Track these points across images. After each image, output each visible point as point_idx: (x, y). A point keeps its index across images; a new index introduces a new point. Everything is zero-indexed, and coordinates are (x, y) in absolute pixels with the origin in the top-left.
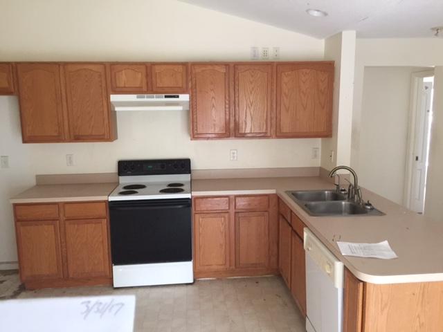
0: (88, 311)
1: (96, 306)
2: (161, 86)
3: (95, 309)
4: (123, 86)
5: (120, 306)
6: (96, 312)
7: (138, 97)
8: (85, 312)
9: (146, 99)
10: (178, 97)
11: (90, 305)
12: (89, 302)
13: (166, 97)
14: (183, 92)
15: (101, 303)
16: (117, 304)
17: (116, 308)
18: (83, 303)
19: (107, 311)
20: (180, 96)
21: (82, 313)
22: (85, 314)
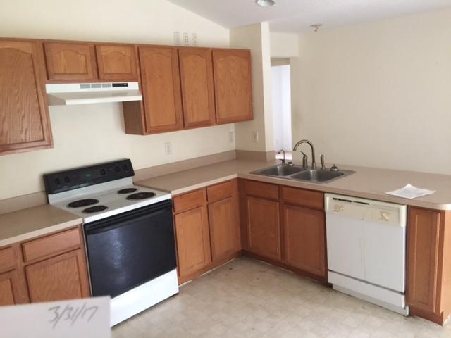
0: (58, 317)
1: (67, 312)
2: (109, 72)
3: (65, 315)
4: (63, 72)
5: (94, 310)
6: (66, 319)
7: (82, 87)
8: (55, 319)
9: (91, 89)
10: (127, 85)
11: (60, 311)
12: (58, 307)
13: (114, 85)
14: (133, 80)
15: (72, 309)
16: (91, 308)
17: (89, 313)
18: (51, 309)
19: (80, 316)
20: (129, 83)
21: (51, 321)
22: (54, 323)
